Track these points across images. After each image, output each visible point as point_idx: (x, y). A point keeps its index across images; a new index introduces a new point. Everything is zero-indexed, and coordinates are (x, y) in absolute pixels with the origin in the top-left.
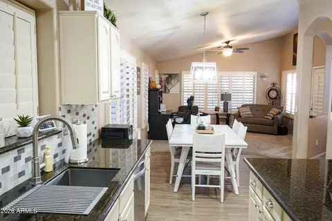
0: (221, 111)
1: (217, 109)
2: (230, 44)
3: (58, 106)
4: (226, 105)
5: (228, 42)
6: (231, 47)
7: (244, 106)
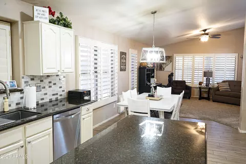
0: (204, 85)
1: (200, 84)
2: (206, 32)
3: (22, 75)
4: (208, 80)
5: (205, 30)
6: (207, 34)
7: (224, 82)
